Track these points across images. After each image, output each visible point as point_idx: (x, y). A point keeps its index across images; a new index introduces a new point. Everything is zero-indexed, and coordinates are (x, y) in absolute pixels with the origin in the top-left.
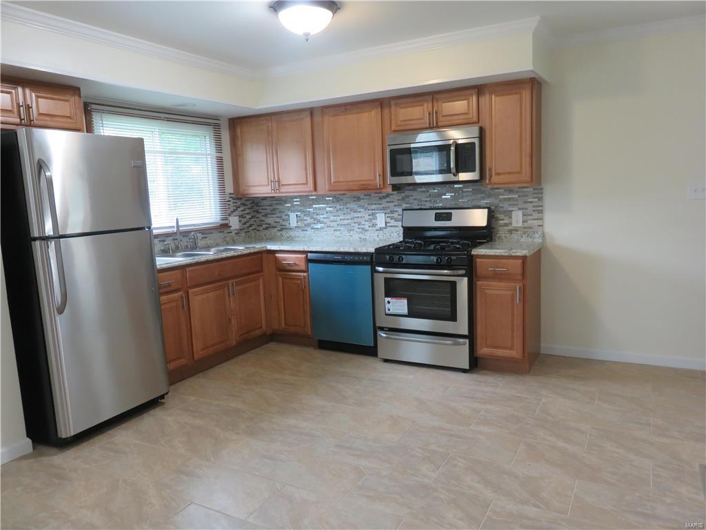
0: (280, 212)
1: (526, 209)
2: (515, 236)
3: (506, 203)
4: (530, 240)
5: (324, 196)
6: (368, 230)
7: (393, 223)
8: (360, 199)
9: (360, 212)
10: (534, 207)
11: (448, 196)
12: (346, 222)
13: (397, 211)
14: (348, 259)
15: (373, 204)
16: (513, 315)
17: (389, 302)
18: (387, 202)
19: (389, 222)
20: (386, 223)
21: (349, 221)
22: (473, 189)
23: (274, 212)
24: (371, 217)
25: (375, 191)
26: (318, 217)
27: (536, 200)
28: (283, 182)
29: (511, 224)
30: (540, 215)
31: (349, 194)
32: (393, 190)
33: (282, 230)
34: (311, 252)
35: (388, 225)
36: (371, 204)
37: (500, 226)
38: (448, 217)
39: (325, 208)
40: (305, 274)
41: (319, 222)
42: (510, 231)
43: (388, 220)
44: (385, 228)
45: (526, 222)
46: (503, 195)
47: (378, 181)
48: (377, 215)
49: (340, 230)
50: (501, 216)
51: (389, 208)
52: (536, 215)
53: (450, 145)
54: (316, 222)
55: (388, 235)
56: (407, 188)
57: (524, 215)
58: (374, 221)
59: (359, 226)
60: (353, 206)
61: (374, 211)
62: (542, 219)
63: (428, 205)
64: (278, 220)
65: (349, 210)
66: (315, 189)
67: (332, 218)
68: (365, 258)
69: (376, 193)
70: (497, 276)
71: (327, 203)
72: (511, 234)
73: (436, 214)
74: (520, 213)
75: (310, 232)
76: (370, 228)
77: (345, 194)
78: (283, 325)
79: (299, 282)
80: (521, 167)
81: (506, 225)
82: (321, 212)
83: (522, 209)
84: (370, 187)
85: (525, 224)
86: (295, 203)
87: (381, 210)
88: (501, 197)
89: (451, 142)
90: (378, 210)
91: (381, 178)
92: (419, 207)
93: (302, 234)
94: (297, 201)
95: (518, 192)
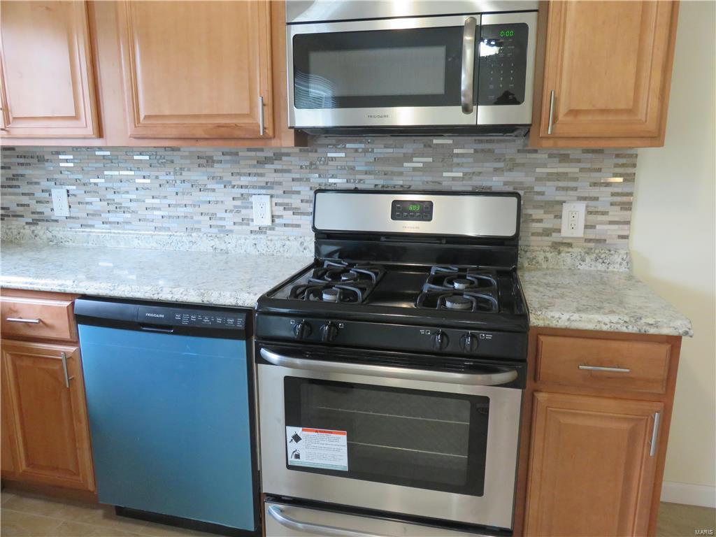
0: (30, 183)
1: (596, 199)
2: (567, 258)
3: (549, 183)
4: (601, 267)
5: (128, 150)
6: (231, 231)
7: (288, 217)
8: (213, 162)
9: (214, 190)
10: (613, 194)
11: (418, 162)
12: (181, 211)
13: (298, 192)
14: (185, 322)
15: (245, 175)
16: (628, 479)
17: (297, 438)
18: (276, 171)
19: (279, 217)
20: (273, 216)
21: (189, 209)
22: (476, 151)
23: (15, 183)
24: (238, 203)
25: (248, 144)
26: (117, 198)
27: (620, 180)
28: (16, 112)
29: (559, 231)
30: (624, 215)
31: (187, 148)
32: (297, 144)
33: (35, 222)
34: (84, 297)
35: (277, 221)
36: (239, 174)
37: (533, 234)
38: (425, 212)
39: (129, 180)
40: (72, 349)
41: (119, 207)
42: (558, 246)
43: (279, 211)
44: (272, 229)
45: (593, 227)
46: (545, 166)
47: (260, 118)
48: (254, 199)
49: (169, 229)
50: (537, 213)
51: (280, 183)
52: (616, 213)
53: (459, 30)
54: (112, 208)
55: (279, 244)
56: (323, 140)
57: (589, 213)
58: (244, 211)
59: (212, 222)
60: (198, 175)
61: (244, 191)
62: (628, 223)
63: (370, 183)
64: (25, 200)
65: (187, 185)
66: (100, 133)
67: (149, 201)
68: (231, 321)
69: (249, 150)
70: (599, 385)
71: (138, 166)
72: (559, 253)
73: (395, 203)
74: (581, 208)
75: (99, 230)
76: (237, 228)
77: (178, 149)
78: (23, 466)
79: (57, 367)
80: (636, 100)
81: (547, 232)
82: (124, 186)
83: (585, 199)
84: (237, 133)
85: (589, 231)
86: (62, 165)
87: (262, 188)
88: (538, 170)
89: (463, 21)
90: (254, 187)
91: (269, 110)
92: (352, 186)
93: (81, 233)
94: (67, 161)
95: (579, 161)
